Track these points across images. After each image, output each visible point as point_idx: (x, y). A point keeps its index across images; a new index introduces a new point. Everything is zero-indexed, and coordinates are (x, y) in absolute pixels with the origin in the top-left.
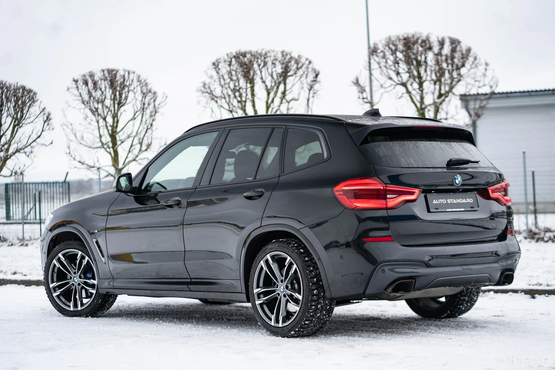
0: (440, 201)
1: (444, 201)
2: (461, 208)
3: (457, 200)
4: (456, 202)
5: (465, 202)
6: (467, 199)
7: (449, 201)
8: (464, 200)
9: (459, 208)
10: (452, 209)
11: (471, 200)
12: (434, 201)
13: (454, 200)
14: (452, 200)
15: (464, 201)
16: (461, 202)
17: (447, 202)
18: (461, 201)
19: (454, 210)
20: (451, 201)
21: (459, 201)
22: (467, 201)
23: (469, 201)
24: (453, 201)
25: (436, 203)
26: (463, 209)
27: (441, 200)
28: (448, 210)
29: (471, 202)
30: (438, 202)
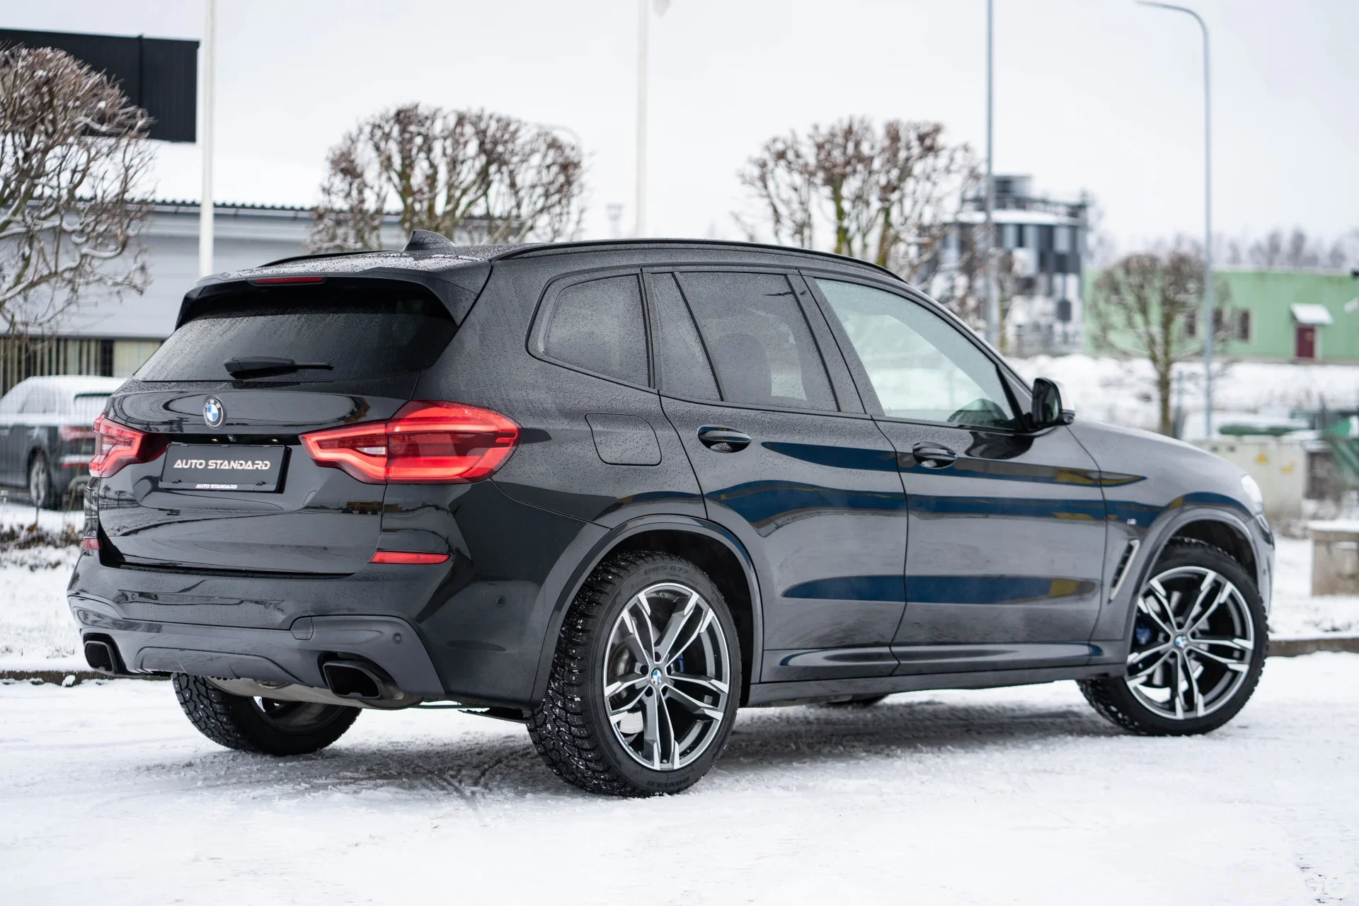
0: (191, 463)
1: (201, 464)
2: (230, 484)
3: (232, 462)
4: (227, 467)
5: (251, 468)
6: (257, 462)
7: (212, 464)
8: (250, 463)
9: (227, 484)
10: (210, 483)
11: (266, 465)
12: (179, 461)
13: (226, 462)
14: (219, 462)
15: (249, 466)
16: (239, 468)
17: (207, 465)
18: (241, 465)
19: (213, 486)
20: (216, 464)
21: (235, 465)
22: (255, 466)
23: (259, 467)
24: (221, 464)
25: (180, 467)
26: (234, 487)
27: (194, 461)
28: (199, 486)
29: (264, 468)
30: (186, 464)
